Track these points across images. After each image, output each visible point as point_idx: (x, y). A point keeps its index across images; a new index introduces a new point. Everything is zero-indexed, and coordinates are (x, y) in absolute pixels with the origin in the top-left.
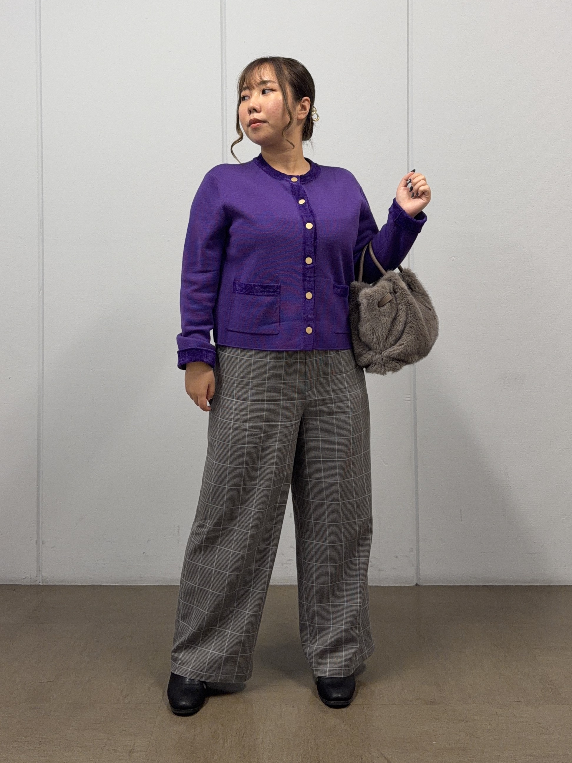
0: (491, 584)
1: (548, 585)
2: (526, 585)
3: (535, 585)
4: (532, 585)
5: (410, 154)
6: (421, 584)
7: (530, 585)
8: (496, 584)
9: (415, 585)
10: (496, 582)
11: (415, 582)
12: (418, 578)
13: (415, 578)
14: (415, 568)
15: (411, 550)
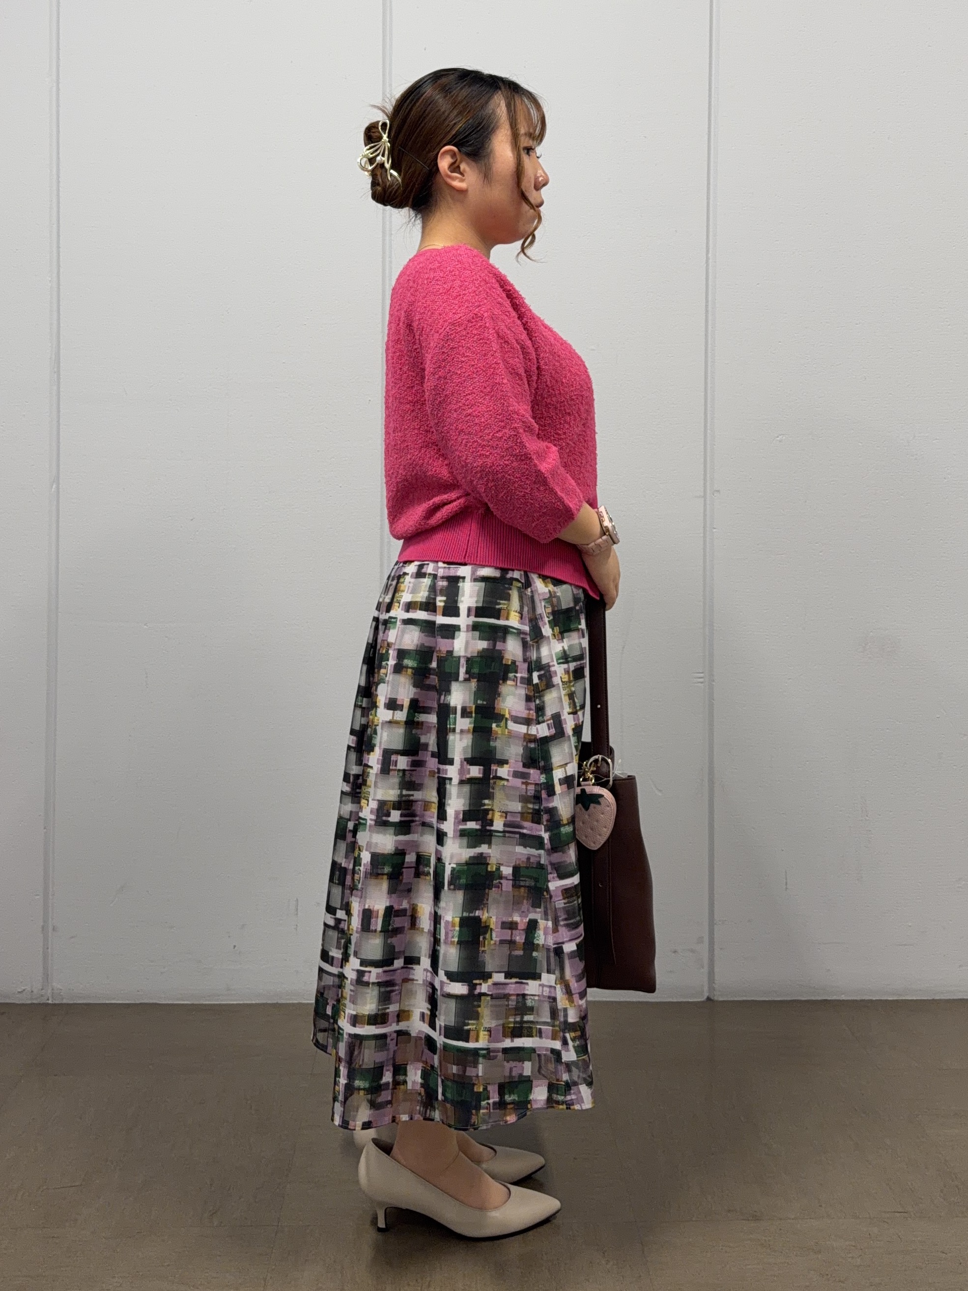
6: (716, 998)
9: (705, 1000)
11: (706, 995)
12: (711, 988)
13: (706, 988)
14: (705, 970)
15: (700, 940)
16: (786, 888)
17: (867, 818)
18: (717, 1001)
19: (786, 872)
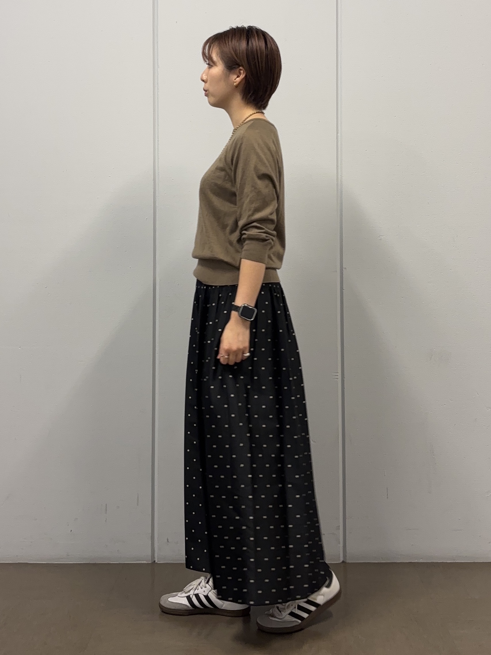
1: (473, 562)
2: (451, 562)
3: (460, 562)
4: (457, 562)
5: (339, 134)
6: (348, 561)
7: (454, 562)
8: (421, 561)
9: (342, 562)
11: (342, 559)
12: (345, 556)
13: (342, 556)
14: (341, 545)
15: (338, 528)
16: (388, 498)
17: (434, 457)
18: (348, 563)
19: (387, 488)
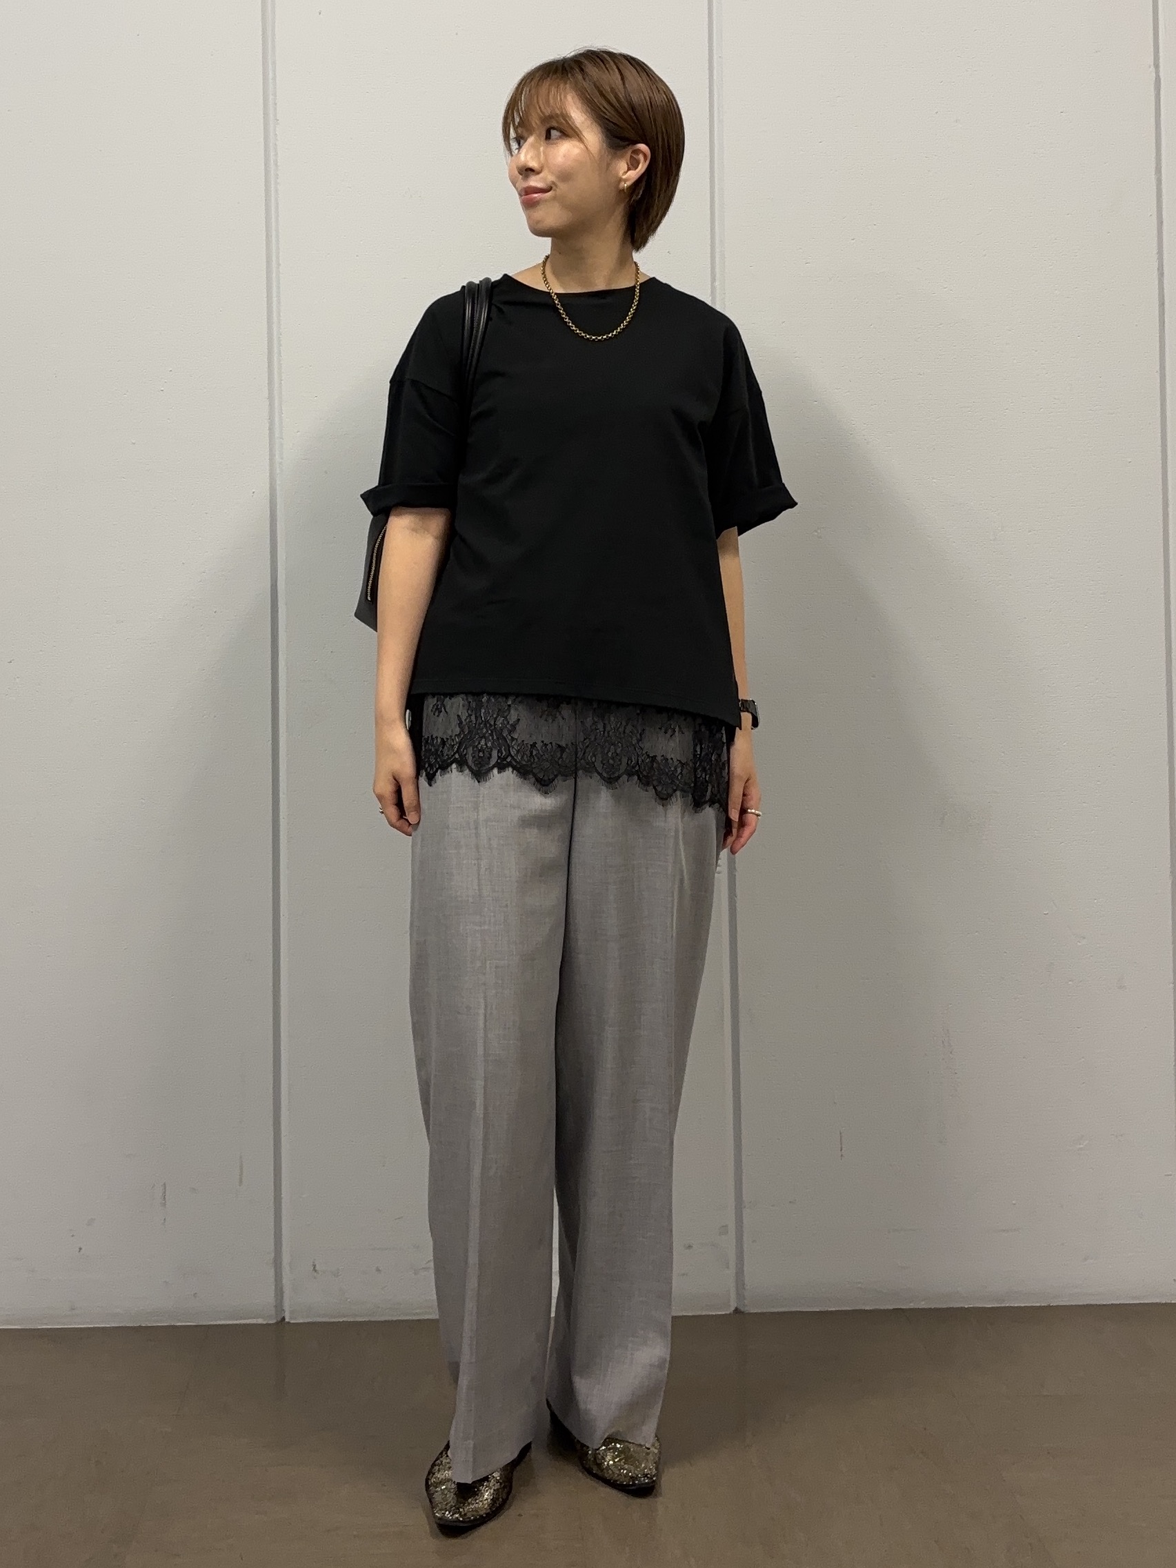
0: (912, 1306)
2: (994, 1306)
3: (1016, 1305)
4: (1007, 1305)
6: (747, 1309)
9: (733, 1312)
10: (923, 1301)
11: (733, 1305)
12: (740, 1296)
13: (733, 1296)
14: (732, 1271)
15: (724, 1230)
17: (951, 1055)
18: (749, 1313)
